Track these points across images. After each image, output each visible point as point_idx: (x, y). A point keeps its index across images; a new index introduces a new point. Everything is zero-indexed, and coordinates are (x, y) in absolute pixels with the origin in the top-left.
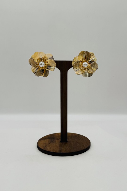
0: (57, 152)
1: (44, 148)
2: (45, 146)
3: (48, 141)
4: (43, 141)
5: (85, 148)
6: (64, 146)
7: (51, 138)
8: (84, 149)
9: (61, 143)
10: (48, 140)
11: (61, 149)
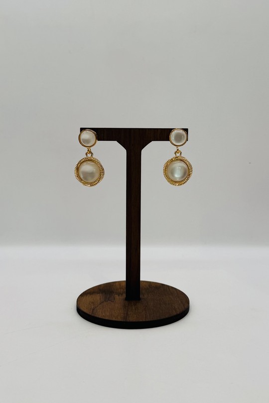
0: (119, 319)
1: (91, 311)
2: (93, 307)
4: (89, 298)
5: (178, 312)
7: (105, 290)
9: (126, 301)
10: (98, 295)
11: (127, 314)
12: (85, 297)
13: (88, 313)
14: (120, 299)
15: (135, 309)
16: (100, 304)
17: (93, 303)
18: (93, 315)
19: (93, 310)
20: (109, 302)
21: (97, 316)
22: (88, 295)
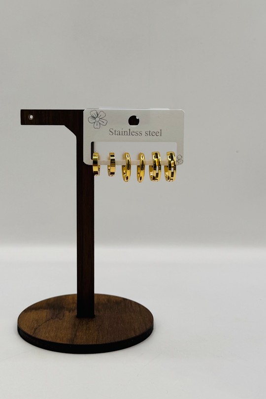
0: (65, 342)
1: (33, 331)
2: (35, 325)
3: (44, 314)
4: (33, 315)
5: (138, 333)
6: (85, 328)
7: (54, 306)
8: (134, 336)
9: (77, 319)
10: (46, 310)
11: (75, 335)
12: (29, 313)
13: (29, 333)
14: (70, 316)
15: (86, 330)
16: (46, 322)
17: (37, 321)
18: (34, 336)
19: (36, 329)
20: (56, 319)
21: (39, 337)
22: (33, 311)
